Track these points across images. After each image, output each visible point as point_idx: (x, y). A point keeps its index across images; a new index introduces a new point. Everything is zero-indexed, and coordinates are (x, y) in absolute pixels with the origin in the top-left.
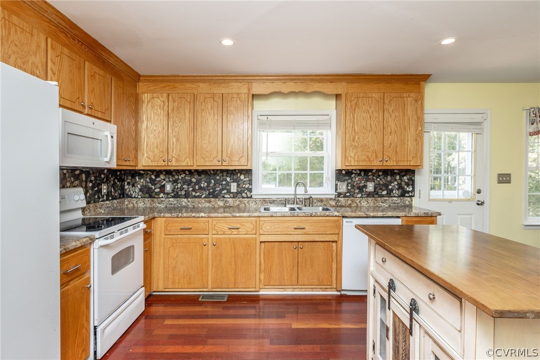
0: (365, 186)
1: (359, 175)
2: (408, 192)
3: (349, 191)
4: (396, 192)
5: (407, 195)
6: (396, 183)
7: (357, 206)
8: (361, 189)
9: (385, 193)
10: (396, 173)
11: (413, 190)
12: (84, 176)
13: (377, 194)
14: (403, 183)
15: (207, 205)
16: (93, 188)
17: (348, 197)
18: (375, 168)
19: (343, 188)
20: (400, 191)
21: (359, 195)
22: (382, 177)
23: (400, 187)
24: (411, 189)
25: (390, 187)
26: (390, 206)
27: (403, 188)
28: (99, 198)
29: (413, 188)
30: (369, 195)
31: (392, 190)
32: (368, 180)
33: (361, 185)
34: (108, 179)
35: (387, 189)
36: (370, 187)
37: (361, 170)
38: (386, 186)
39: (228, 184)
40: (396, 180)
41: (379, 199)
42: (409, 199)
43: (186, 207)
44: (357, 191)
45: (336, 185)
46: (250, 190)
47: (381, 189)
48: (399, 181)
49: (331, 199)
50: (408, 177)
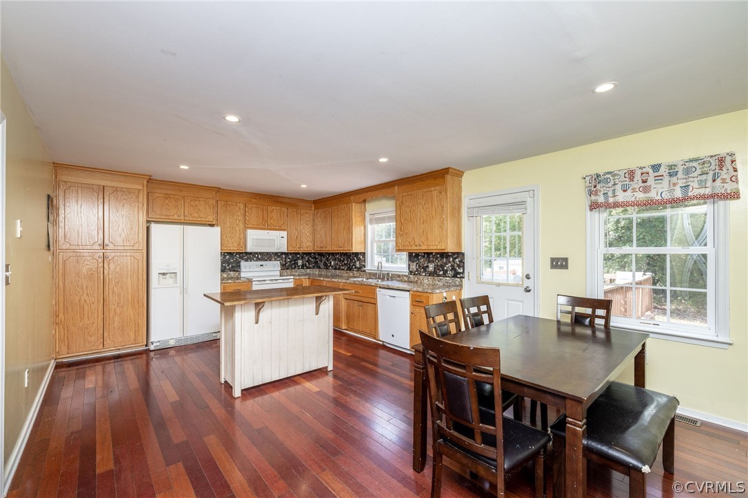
0: (427, 267)
1: (424, 257)
2: (460, 273)
3: (417, 270)
4: (450, 273)
5: (458, 276)
6: (450, 264)
7: (421, 283)
8: (425, 268)
9: (441, 273)
10: (449, 256)
11: (463, 273)
12: (284, 256)
13: (436, 273)
14: (456, 265)
15: (346, 275)
16: (290, 262)
17: (417, 274)
18: (434, 251)
19: (414, 267)
20: (453, 272)
21: (424, 274)
22: (439, 259)
23: (453, 269)
24: (462, 271)
25: (445, 268)
26: (444, 284)
27: (455, 270)
28: (295, 267)
29: (464, 269)
30: (431, 274)
31: (447, 271)
32: (429, 262)
33: (425, 265)
34: (302, 257)
35: (443, 270)
36: (431, 267)
37: (425, 253)
38: (442, 266)
39: (355, 262)
40: (450, 262)
41: (436, 278)
42: (459, 280)
43: (338, 276)
44: (422, 270)
45: (409, 265)
46: (364, 266)
47: (439, 269)
48: (453, 263)
49: (405, 276)
50: (459, 259)
